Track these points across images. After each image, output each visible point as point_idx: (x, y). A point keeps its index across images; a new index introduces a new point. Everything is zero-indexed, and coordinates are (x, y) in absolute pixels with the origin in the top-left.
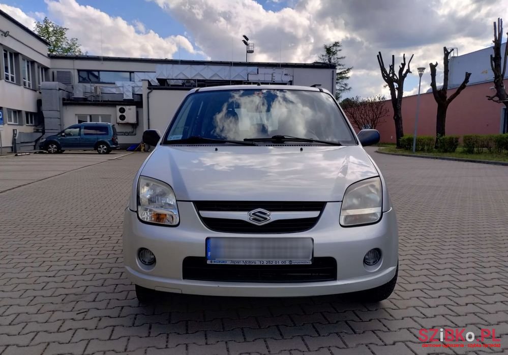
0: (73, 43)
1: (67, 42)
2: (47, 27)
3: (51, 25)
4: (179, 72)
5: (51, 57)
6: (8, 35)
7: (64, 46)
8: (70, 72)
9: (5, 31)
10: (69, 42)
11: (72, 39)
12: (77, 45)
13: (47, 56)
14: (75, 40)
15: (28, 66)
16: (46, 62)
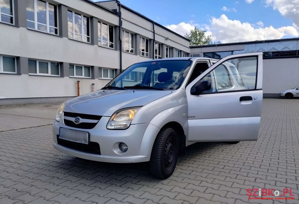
0: (208, 38)
1: (205, 38)
2: (196, 32)
3: (198, 30)
4: (260, 48)
5: (191, 48)
6: (168, 39)
7: (204, 40)
8: (199, 54)
9: (167, 37)
10: (206, 38)
11: (208, 36)
12: (210, 39)
13: (189, 47)
14: (209, 36)
15: (178, 53)
16: (188, 51)
